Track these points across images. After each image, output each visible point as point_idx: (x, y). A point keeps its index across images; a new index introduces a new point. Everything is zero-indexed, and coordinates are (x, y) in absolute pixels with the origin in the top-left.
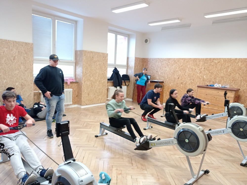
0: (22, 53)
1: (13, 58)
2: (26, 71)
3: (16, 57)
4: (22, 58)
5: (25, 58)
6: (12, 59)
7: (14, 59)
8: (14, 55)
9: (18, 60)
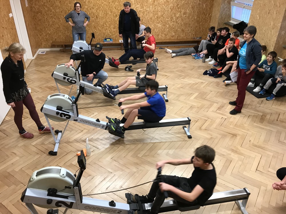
0: (277, 6)
1: (269, 11)
2: (273, 29)
3: (271, 11)
4: (275, 12)
5: (277, 13)
6: (268, 13)
7: (269, 13)
8: (270, 9)
9: (271, 14)
